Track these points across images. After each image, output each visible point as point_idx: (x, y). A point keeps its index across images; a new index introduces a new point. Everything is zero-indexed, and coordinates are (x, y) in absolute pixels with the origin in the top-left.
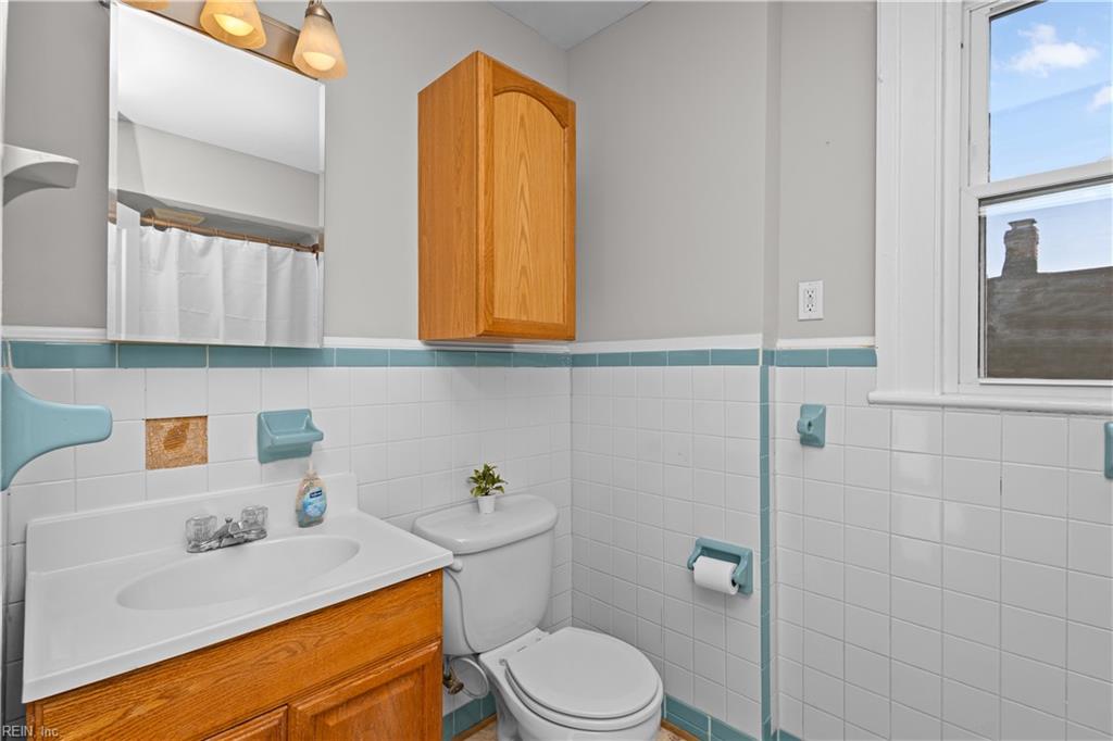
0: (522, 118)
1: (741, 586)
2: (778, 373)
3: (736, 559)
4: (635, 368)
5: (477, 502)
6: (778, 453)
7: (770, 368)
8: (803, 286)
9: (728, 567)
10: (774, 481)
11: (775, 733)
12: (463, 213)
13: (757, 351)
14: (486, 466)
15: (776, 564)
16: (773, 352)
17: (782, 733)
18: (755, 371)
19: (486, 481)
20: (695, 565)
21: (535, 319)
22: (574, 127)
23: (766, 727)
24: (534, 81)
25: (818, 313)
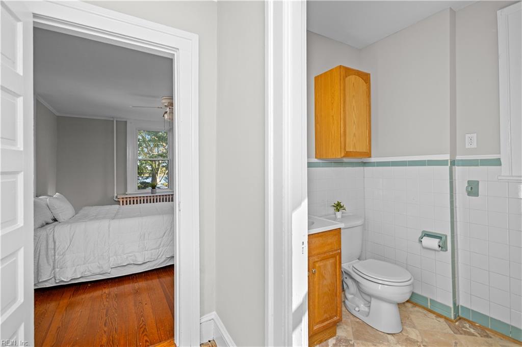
0: (354, 84)
1: (442, 247)
2: (458, 169)
3: (440, 238)
4: (393, 167)
5: (335, 214)
6: (457, 200)
7: (453, 167)
8: (467, 136)
9: (437, 240)
10: (456, 210)
11: (459, 306)
12: (335, 118)
13: (448, 160)
14: (338, 202)
15: (457, 241)
16: (454, 161)
17: (462, 307)
18: (447, 168)
19: (338, 207)
20: (422, 240)
21: (358, 151)
22: (370, 83)
23: (455, 304)
24: (357, 70)
25: (474, 145)
